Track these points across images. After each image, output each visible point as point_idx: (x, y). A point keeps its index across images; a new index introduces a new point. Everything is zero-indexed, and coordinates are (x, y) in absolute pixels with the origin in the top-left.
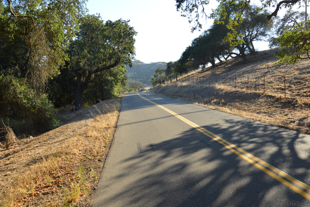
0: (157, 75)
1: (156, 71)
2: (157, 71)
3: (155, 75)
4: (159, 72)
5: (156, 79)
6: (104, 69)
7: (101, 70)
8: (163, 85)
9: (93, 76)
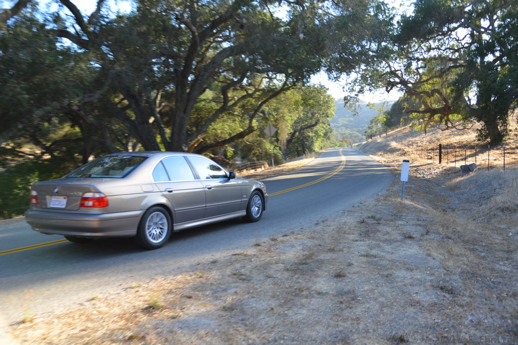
0: (372, 126)
1: (371, 121)
3: (370, 126)
4: (375, 123)
5: (371, 132)
6: (306, 128)
7: (304, 129)
8: (370, 140)
9: (297, 133)
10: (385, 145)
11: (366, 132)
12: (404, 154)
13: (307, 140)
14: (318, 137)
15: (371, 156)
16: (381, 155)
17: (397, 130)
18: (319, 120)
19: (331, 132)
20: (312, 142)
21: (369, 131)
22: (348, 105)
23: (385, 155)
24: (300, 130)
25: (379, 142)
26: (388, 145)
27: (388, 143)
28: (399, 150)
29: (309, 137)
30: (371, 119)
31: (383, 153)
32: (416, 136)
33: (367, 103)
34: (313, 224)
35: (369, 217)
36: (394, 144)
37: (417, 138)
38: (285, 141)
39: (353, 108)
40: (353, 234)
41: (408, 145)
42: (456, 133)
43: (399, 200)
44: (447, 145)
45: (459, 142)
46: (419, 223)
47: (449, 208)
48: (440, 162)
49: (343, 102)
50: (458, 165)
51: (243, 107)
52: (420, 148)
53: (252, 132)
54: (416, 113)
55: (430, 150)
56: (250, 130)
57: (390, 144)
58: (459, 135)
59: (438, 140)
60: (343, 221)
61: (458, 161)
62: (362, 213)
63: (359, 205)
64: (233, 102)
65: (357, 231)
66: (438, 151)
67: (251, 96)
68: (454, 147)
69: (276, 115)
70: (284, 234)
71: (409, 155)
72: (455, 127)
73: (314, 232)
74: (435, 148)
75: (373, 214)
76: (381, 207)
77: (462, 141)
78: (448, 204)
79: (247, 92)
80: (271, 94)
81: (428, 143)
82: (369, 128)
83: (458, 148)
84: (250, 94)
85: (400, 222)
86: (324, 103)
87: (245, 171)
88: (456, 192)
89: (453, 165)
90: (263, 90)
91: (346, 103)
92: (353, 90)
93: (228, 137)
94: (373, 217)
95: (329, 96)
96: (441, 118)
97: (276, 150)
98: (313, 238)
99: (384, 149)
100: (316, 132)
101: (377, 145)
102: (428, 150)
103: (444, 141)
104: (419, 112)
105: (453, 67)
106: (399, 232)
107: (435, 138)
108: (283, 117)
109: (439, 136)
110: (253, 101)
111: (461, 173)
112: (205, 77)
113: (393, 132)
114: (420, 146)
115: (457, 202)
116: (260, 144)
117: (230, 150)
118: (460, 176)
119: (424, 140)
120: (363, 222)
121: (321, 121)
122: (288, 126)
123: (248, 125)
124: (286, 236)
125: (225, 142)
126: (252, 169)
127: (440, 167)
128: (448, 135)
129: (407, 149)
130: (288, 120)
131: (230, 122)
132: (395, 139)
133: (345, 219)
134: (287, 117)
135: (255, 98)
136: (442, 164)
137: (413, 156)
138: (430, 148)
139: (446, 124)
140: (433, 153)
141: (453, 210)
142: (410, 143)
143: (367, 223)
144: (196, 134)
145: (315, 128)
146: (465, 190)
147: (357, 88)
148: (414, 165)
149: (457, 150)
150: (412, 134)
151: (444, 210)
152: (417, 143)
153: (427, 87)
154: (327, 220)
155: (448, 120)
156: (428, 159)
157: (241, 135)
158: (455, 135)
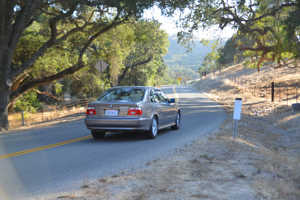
0: (206, 63)
1: (204, 58)
2: (206, 59)
3: (204, 63)
4: (209, 60)
5: (205, 69)
6: (139, 64)
7: (136, 65)
8: (204, 77)
9: (130, 69)
10: (219, 83)
11: (199, 69)
12: (238, 92)
13: (140, 77)
14: (151, 74)
15: (204, 93)
16: (214, 92)
17: (230, 67)
18: (152, 56)
19: (164, 69)
20: (145, 79)
21: (203, 68)
22: (182, 41)
23: (219, 92)
24: (133, 66)
25: (213, 80)
26: (222, 83)
27: (222, 80)
28: (233, 88)
29: (142, 73)
30: (205, 56)
31: (216, 91)
32: (249, 74)
33: (201, 40)
34: (144, 164)
35: (201, 157)
36: (227, 82)
37: (250, 76)
38: (117, 78)
39: (187, 44)
40: (185, 174)
41: (242, 83)
42: (288, 71)
43: (232, 138)
44: (280, 83)
45: (291, 80)
46: (251, 161)
47: (281, 147)
48: (273, 100)
49: (176, 38)
50: (290, 103)
51: (73, 40)
52: (253, 86)
53: (82, 67)
54: (249, 51)
55: (263, 88)
56: (80, 65)
57: (223, 82)
58: (291, 73)
59: (271, 78)
60: (175, 160)
61: (290, 99)
62: (194, 152)
63: (192, 143)
64: (62, 35)
65: (189, 170)
66: (271, 89)
67: (81, 29)
68: (286, 86)
69: (108, 50)
70: (114, 175)
71: (242, 93)
72: (287, 65)
73: (145, 172)
74: (268, 86)
75: (205, 153)
76: (214, 146)
77: (294, 79)
78: (280, 142)
79: (77, 25)
80: (102, 28)
81: (260, 81)
82: (203, 65)
83: (290, 86)
84: (80, 28)
85: (232, 161)
86: (157, 38)
87: (74, 108)
88: (288, 130)
89: (285, 103)
90: (94, 23)
91: (180, 39)
92: (186, 26)
93: (56, 72)
94: (205, 157)
95: (162, 32)
96: (274, 56)
97: (108, 86)
98: (144, 178)
99: (218, 86)
100: (149, 69)
101: (211, 83)
102: (260, 88)
103: (277, 79)
104: (252, 49)
105: (285, 5)
106: (231, 171)
107: (267, 76)
108: (115, 52)
109: (271, 74)
110: (83, 35)
111: (293, 111)
112: (32, 8)
113: (227, 69)
114: (253, 84)
115: (288, 140)
116: (90, 80)
117: (58, 86)
118: (291, 114)
119: (257, 78)
120: (195, 161)
121: (154, 57)
122: (120, 61)
123: (77, 60)
124: (115, 176)
125: (53, 77)
126: (82, 106)
127: (272, 106)
128: (280, 73)
129: (240, 87)
130: (119, 55)
131: (58, 57)
132: (229, 77)
133: (177, 158)
134: (119, 53)
135: (86, 32)
136: (274, 102)
137: (246, 94)
138: (263, 86)
139: (279, 62)
140: (265, 91)
141: (285, 149)
142: (244, 81)
143: (199, 162)
144: (21, 68)
145: (148, 65)
146: (296, 128)
147: (191, 24)
148: (247, 103)
149: (289, 88)
150: (246, 71)
151: (276, 149)
152: (250, 81)
153: (260, 25)
154: (158, 159)
155: (280, 59)
156: (261, 97)
157: (70, 71)
158: (287, 73)
